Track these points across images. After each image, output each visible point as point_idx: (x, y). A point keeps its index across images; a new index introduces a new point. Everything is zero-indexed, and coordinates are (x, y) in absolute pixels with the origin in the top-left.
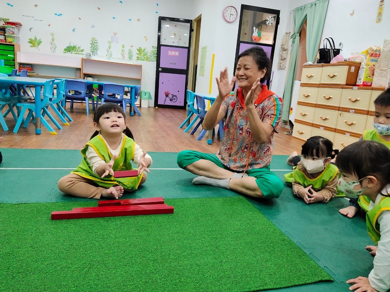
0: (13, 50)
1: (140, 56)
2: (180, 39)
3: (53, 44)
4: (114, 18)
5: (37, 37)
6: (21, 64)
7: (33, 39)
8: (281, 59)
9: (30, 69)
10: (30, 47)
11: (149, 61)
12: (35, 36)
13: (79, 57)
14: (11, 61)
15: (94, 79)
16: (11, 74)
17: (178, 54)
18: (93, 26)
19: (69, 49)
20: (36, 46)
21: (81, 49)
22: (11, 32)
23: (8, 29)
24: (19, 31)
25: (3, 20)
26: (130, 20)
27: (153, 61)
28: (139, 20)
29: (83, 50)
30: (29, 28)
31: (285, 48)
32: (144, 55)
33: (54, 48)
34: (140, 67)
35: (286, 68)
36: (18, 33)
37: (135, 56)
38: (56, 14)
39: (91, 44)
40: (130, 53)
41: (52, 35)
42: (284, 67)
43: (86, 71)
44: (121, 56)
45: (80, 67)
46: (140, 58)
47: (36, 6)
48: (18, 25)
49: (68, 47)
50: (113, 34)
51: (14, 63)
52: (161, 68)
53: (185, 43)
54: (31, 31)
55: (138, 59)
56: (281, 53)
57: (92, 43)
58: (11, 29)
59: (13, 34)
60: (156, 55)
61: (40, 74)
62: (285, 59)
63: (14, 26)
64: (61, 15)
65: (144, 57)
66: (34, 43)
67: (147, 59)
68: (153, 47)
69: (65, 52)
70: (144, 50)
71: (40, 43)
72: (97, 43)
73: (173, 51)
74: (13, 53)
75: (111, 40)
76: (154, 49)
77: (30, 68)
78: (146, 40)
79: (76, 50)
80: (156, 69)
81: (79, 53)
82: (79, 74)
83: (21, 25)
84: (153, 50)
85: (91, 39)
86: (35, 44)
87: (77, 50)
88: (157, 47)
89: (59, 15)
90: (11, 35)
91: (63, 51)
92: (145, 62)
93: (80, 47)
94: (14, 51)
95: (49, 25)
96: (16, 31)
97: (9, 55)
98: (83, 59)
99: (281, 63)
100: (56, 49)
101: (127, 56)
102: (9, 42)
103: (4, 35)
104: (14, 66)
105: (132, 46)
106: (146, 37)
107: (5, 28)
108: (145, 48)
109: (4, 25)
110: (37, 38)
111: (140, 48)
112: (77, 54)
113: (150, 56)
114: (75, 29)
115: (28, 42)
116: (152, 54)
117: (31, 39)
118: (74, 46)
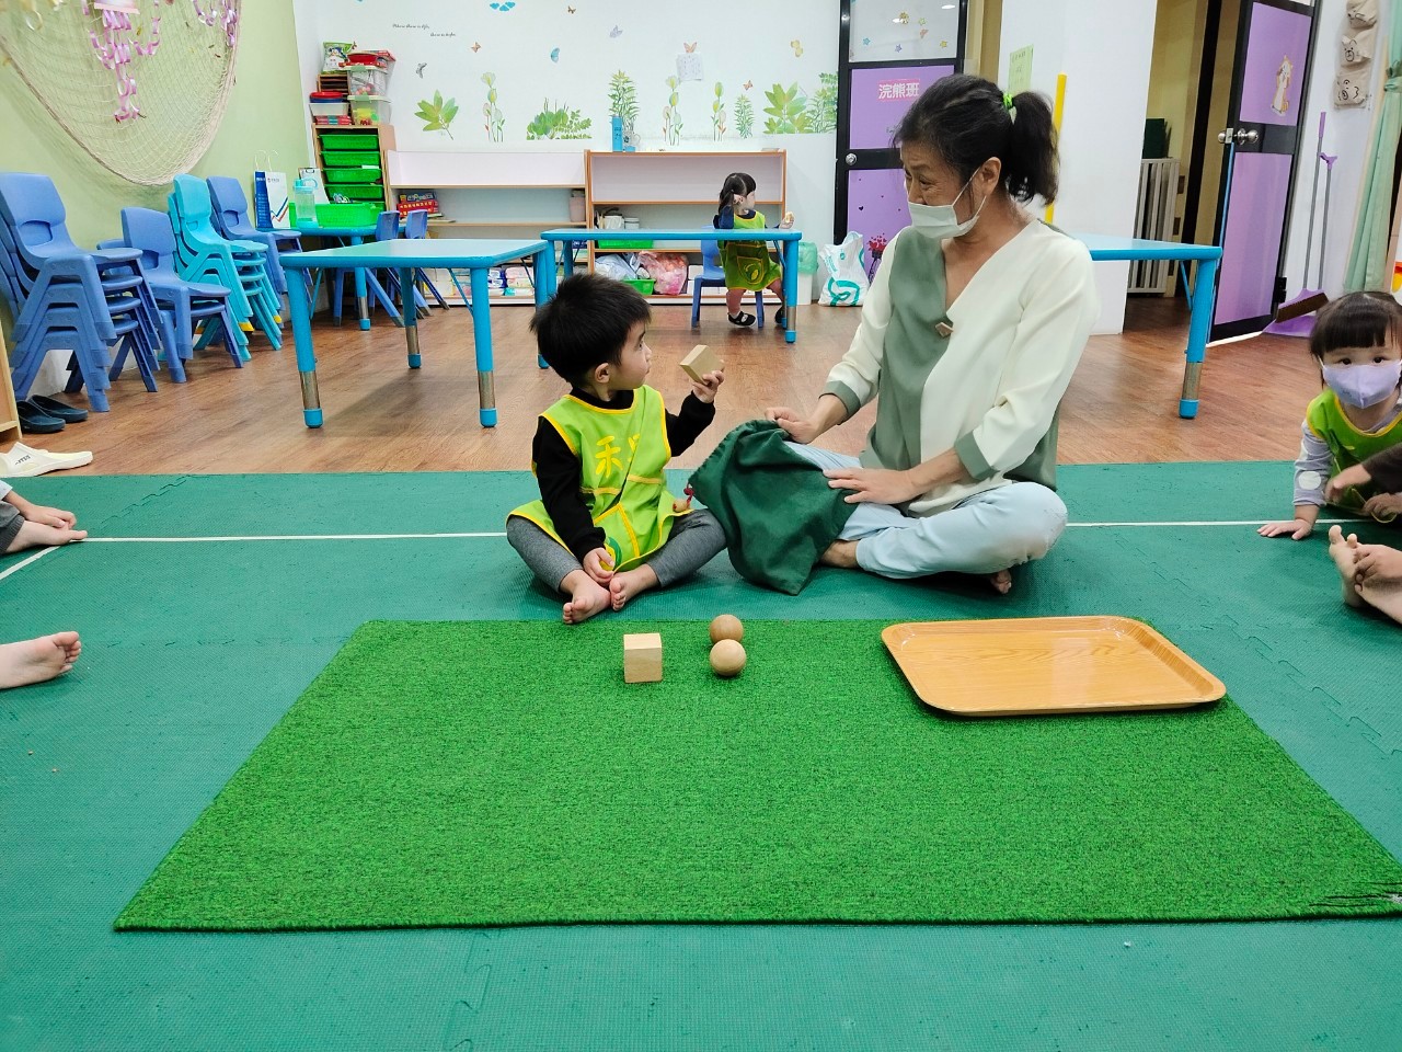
0: (375, 147)
1: (776, 119)
2: (924, 33)
3: (493, 112)
5: (441, 95)
6: (400, 192)
7: (431, 102)
8: (1346, 63)
9: (429, 207)
10: (425, 129)
11: (811, 132)
12: (437, 91)
13: (579, 147)
14: (373, 185)
15: (628, 219)
16: (375, 227)
18: (616, 32)
19: (545, 124)
20: (440, 127)
21: (581, 120)
22: (364, 88)
23: (356, 79)
24: (386, 83)
25: (339, 49)
27: (824, 130)
29: (587, 124)
30: (417, 67)
31: (1367, 18)
32: (791, 114)
33: (495, 123)
34: (776, 159)
35: (1370, 103)
36: (383, 88)
37: (760, 119)
38: (494, 6)
39: (613, 96)
40: (743, 110)
41: (488, 79)
42: (1361, 97)
43: (602, 194)
44: (709, 127)
45: (580, 182)
46: (779, 123)
48: (383, 62)
49: (540, 118)
50: (683, 51)
51: (380, 191)
52: (854, 152)
53: (944, 45)
54: (421, 75)
55: (772, 131)
56: (1347, 40)
57: (615, 92)
58: (365, 77)
59: (371, 93)
60: (835, 107)
61: (461, 221)
62: (1365, 61)
63: (372, 67)
64: (512, 5)
65: (792, 121)
66: (435, 114)
67: (804, 126)
68: (822, 75)
69: (531, 135)
70: (793, 92)
71: (452, 112)
72: (631, 89)
73: (898, 83)
74: (377, 158)
75: (676, 74)
76: (826, 86)
77: (430, 203)
78: (797, 56)
79: (564, 125)
80: (834, 160)
81: (576, 134)
82: (581, 207)
83: (393, 60)
84: (823, 90)
85: (611, 80)
86: (437, 119)
87: (568, 123)
88: (839, 73)
89: (504, 8)
90: (365, 97)
91: (524, 132)
92: (797, 136)
93: (578, 111)
94: (378, 150)
95: (474, 45)
96: (378, 82)
97: (364, 167)
98: (589, 155)
99: (1347, 82)
100: (503, 127)
101: (731, 123)
102: (363, 123)
103: (346, 101)
104: (383, 199)
105: (749, 86)
106: (798, 42)
107: (346, 78)
108: (796, 84)
109: (341, 65)
110: (441, 99)
111: (777, 87)
112: (571, 137)
113: (813, 112)
114: (557, 50)
115: (418, 114)
116: (821, 103)
117: (423, 102)
118: (560, 111)
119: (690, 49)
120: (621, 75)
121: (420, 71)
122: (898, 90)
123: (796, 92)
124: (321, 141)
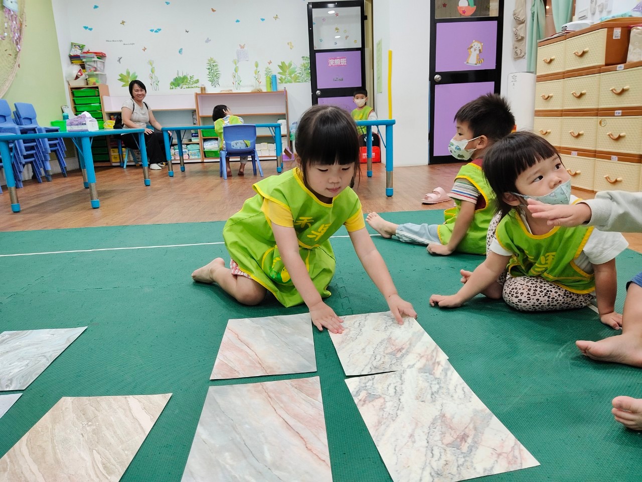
0: (98, 95)
1: (284, 77)
2: (347, 37)
3: (153, 78)
4: (238, 21)
5: (129, 71)
6: (111, 114)
7: (125, 74)
8: (516, 39)
10: (122, 86)
11: (300, 82)
12: (128, 69)
17: (345, 61)
18: (208, 41)
19: (178, 82)
21: (194, 79)
22: (92, 69)
23: (88, 65)
24: (103, 66)
25: (79, 46)
26: (263, 20)
27: (305, 81)
28: (276, 18)
29: (197, 81)
30: (118, 59)
31: (521, 19)
32: (290, 74)
33: (155, 83)
34: (284, 94)
35: (527, 54)
36: (102, 68)
38: (152, 31)
39: (209, 69)
40: (268, 73)
41: (151, 63)
42: (523, 54)
43: (204, 112)
44: (254, 82)
45: (194, 107)
46: (285, 78)
47: (123, 22)
49: (176, 80)
50: (239, 48)
51: (101, 114)
52: (319, 90)
53: (355, 41)
54: (120, 62)
55: (282, 82)
56: (514, 29)
57: (209, 67)
58: (92, 64)
59: (95, 71)
60: (310, 71)
62: (522, 38)
64: (160, 30)
65: (291, 77)
66: (126, 80)
67: (296, 79)
68: (303, 57)
69: (172, 87)
70: (290, 65)
72: (216, 65)
73: (337, 59)
74: (99, 99)
75: (237, 58)
76: (305, 62)
78: (291, 49)
79: (187, 82)
80: (311, 94)
81: (192, 86)
83: (105, 56)
84: (304, 64)
85: (207, 62)
87: (189, 81)
88: (310, 55)
89: (156, 32)
90: (92, 73)
91: (169, 86)
92: (294, 84)
93: (193, 76)
94: (99, 96)
95: (143, 48)
96: (99, 65)
97: (93, 104)
98: (197, 95)
99: (516, 48)
100: (159, 84)
101: (263, 79)
102: (92, 84)
104: (102, 118)
105: (270, 63)
106: (291, 43)
107: (84, 65)
108: (291, 61)
111: (283, 63)
112: (190, 88)
113: (300, 73)
114: (181, 49)
115: (120, 80)
116: (303, 70)
117: (121, 74)
118: (185, 76)
119: (242, 47)
120: (212, 59)
121: (119, 60)
122: (337, 62)
123: (291, 65)
124: (73, 94)
